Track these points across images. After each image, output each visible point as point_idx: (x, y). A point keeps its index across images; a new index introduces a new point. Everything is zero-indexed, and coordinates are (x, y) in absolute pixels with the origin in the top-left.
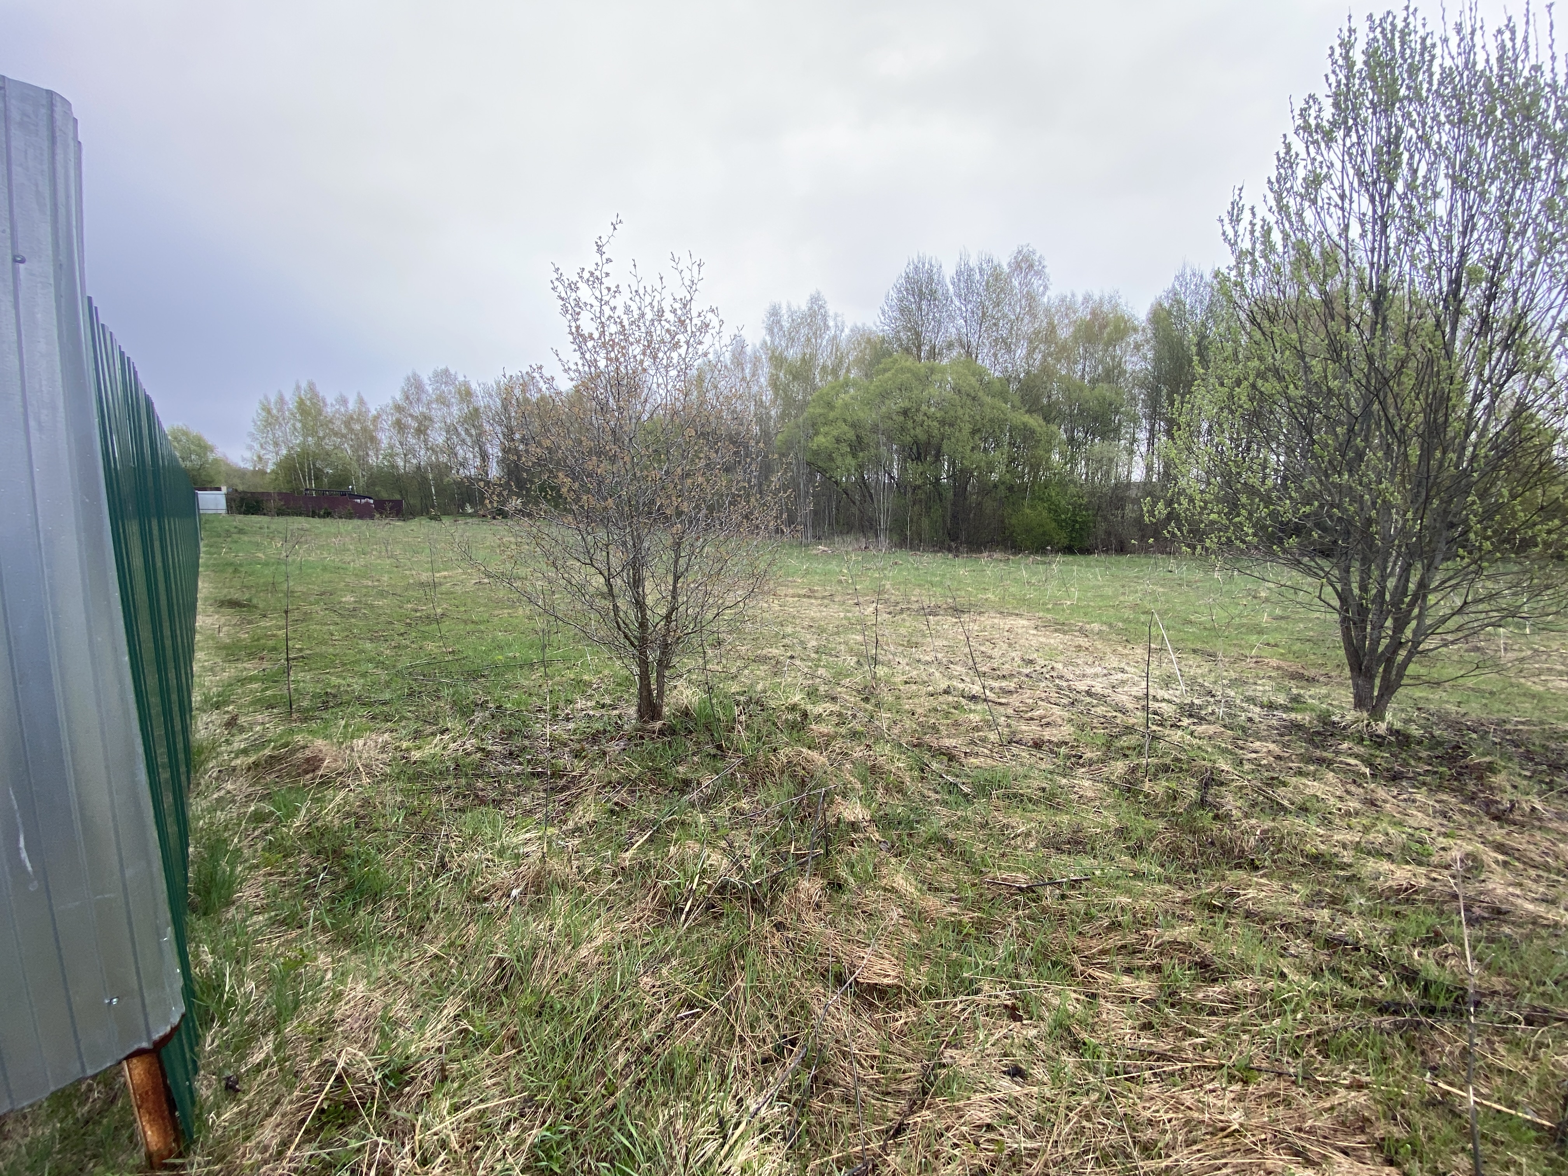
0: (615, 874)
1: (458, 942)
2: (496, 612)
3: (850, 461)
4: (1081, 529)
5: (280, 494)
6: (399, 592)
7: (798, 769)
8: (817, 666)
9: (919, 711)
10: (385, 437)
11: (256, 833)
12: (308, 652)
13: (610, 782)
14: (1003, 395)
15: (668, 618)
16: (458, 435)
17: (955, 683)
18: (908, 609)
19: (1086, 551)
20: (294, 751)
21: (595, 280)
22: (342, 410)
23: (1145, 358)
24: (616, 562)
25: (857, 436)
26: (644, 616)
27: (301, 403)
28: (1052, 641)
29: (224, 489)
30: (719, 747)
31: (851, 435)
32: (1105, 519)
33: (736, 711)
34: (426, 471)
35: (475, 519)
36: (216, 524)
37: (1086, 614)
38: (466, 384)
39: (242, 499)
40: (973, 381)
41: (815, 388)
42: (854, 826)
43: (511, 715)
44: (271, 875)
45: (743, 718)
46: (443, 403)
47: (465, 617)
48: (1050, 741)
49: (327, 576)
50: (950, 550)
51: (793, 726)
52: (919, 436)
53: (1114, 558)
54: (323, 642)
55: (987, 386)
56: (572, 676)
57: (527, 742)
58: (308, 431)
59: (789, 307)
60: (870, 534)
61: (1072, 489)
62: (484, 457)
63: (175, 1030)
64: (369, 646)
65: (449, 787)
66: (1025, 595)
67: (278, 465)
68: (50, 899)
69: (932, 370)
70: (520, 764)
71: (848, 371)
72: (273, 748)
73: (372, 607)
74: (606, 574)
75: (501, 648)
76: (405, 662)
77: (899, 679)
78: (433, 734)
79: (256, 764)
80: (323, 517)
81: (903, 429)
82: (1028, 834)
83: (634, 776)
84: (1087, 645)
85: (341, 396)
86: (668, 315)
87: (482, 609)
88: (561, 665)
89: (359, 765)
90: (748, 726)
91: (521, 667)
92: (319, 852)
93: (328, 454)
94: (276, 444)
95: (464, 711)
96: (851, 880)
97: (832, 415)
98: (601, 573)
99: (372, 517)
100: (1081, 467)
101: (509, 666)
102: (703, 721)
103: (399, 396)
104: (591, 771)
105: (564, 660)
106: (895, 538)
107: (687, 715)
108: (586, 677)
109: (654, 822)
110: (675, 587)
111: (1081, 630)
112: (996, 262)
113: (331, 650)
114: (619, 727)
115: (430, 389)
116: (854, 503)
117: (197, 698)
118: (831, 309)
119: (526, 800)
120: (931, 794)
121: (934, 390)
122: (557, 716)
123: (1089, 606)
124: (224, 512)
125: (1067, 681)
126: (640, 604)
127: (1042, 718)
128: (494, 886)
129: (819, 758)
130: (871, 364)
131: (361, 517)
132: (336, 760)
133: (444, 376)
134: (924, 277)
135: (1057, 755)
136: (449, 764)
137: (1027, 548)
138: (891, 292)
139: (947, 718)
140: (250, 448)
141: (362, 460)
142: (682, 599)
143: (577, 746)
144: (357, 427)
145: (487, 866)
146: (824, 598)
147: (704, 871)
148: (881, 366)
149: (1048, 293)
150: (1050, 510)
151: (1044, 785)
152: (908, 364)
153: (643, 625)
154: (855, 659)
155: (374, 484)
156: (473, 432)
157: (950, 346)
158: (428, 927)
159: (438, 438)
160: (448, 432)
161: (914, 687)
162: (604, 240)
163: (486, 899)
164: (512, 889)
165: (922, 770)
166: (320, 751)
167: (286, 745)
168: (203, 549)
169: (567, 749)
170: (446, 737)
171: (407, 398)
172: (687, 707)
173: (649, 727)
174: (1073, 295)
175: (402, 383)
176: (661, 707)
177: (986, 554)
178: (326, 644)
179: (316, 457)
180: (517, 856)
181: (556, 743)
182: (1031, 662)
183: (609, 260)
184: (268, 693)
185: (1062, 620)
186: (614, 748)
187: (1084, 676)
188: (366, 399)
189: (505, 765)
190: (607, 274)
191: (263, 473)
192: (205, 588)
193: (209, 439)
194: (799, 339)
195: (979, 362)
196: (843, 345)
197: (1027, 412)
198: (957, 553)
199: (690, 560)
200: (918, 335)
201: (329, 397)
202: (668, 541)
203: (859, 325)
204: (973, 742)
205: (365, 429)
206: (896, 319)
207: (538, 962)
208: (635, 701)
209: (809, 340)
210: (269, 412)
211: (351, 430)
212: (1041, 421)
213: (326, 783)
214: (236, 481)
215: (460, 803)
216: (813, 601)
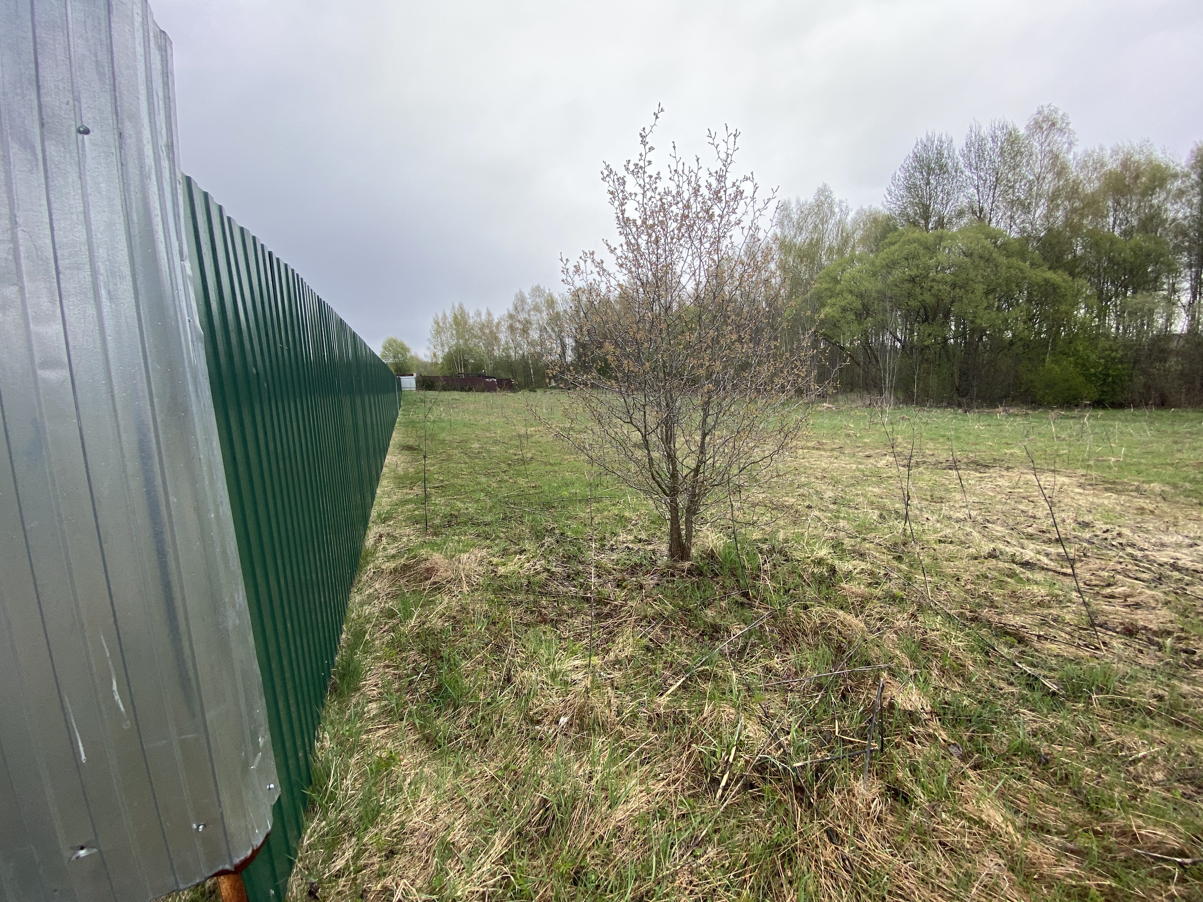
0: (650, 720)
1: (512, 767)
2: (566, 457)
3: (855, 327)
4: (1114, 382)
5: (444, 377)
6: (506, 441)
7: (834, 633)
8: (838, 517)
9: (966, 576)
10: (503, 336)
11: (387, 627)
12: (447, 483)
13: (646, 617)
14: (1022, 254)
15: (696, 471)
16: (547, 332)
17: (1001, 546)
18: (924, 462)
19: (1120, 406)
20: (418, 562)
21: (638, 170)
22: (479, 320)
23: (1190, 204)
24: (652, 420)
25: (863, 305)
26: (674, 468)
27: (455, 317)
28: (1106, 502)
29: (415, 375)
30: (745, 595)
31: (858, 304)
32: (1144, 372)
33: (760, 558)
34: (528, 359)
35: (557, 390)
36: (409, 397)
37: (1139, 473)
38: (550, 295)
39: (424, 381)
40: (988, 243)
41: (821, 267)
42: (912, 716)
43: (570, 542)
44: (388, 667)
45: (767, 567)
46: (537, 311)
47: (545, 460)
48: (1145, 628)
49: (465, 430)
50: (960, 406)
51: (820, 581)
52: (928, 301)
53: (1155, 412)
54: (456, 476)
55: (1005, 248)
56: (616, 512)
57: (581, 568)
58: (460, 336)
59: (798, 201)
60: (875, 392)
61: (1103, 343)
62: (564, 346)
63: (255, 852)
64: (483, 479)
65: (521, 602)
66: (1057, 450)
67: (443, 358)
68: (140, 737)
69: (941, 238)
70: (575, 586)
71: (853, 247)
72: (407, 559)
73: (489, 451)
74: (643, 431)
75: (567, 485)
76: (504, 492)
77: (933, 537)
78: (515, 553)
79: (396, 570)
80: (466, 391)
81: (910, 295)
82: (1153, 761)
83: (667, 614)
84: (1151, 507)
85: (478, 311)
86: (704, 191)
87: (557, 454)
88: (608, 502)
89: (462, 575)
90: (773, 576)
91: (580, 501)
92: (423, 651)
93: (471, 350)
94: (442, 345)
95: (538, 535)
96: (919, 792)
97: (839, 287)
98: (639, 430)
99: (495, 391)
100: (1111, 322)
101: (573, 500)
102: (728, 565)
103: (511, 308)
104: (630, 603)
105: (611, 497)
106: (900, 395)
107: (712, 557)
108: (627, 514)
109: (686, 669)
110: (703, 443)
111: (1137, 489)
112: (1010, 127)
113: (460, 482)
114: (653, 563)
115: (529, 301)
116: (859, 365)
117: (374, 514)
118: (837, 196)
119: (577, 622)
120: (1003, 685)
121: (943, 256)
122: (604, 545)
123: (1140, 463)
124: (414, 389)
125: (1142, 550)
126: (671, 458)
127: (1126, 596)
128: (546, 710)
129: (856, 622)
130: (877, 241)
131: (489, 391)
132: (447, 571)
133: (537, 291)
134: (933, 155)
135: (1161, 648)
136: (523, 580)
137: (1049, 403)
138: (898, 173)
139: (1001, 587)
140: (429, 348)
141: (490, 353)
142: (710, 452)
143: (619, 576)
144: (487, 331)
145: (542, 688)
146: (832, 450)
147: (740, 743)
148: (886, 241)
149: (1075, 149)
150: (1076, 364)
151: (1160, 692)
152: (915, 235)
153: (674, 476)
154: (877, 512)
155: (497, 369)
156: (556, 330)
157: (961, 214)
158: (492, 741)
159: (535, 335)
160: (541, 331)
161: (951, 547)
162: (647, 131)
163: (539, 722)
164: (560, 716)
165: (987, 653)
166: (436, 563)
167: (414, 557)
168: (400, 412)
169: (611, 577)
170: (523, 557)
171: (516, 308)
172: (712, 550)
173: (678, 566)
174: (1102, 149)
175: (513, 299)
176: (690, 549)
177: (1001, 409)
178: (458, 477)
179: (464, 352)
180: (566, 683)
181: (601, 571)
182: (1086, 525)
183: (651, 149)
184: (416, 512)
185: (1111, 478)
186: (649, 581)
187: (1163, 545)
188: (492, 311)
189: (564, 586)
190: (650, 163)
191: (436, 364)
192: (396, 437)
193: (407, 344)
194: (807, 227)
195: (993, 225)
196: (849, 227)
197: (1050, 269)
198: (968, 408)
199: (717, 417)
200: (926, 208)
201: (471, 312)
202: (698, 401)
203: (866, 207)
204: (1044, 623)
205: (491, 332)
206: (902, 197)
207: (576, 815)
208: (666, 538)
209: (816, 226)
210: (438, 325)
211: (484, 333)
212: (1066, 276)
213: (437, 588)
214: (422, 370)
215: (528, 618)
216: (822, 453)
